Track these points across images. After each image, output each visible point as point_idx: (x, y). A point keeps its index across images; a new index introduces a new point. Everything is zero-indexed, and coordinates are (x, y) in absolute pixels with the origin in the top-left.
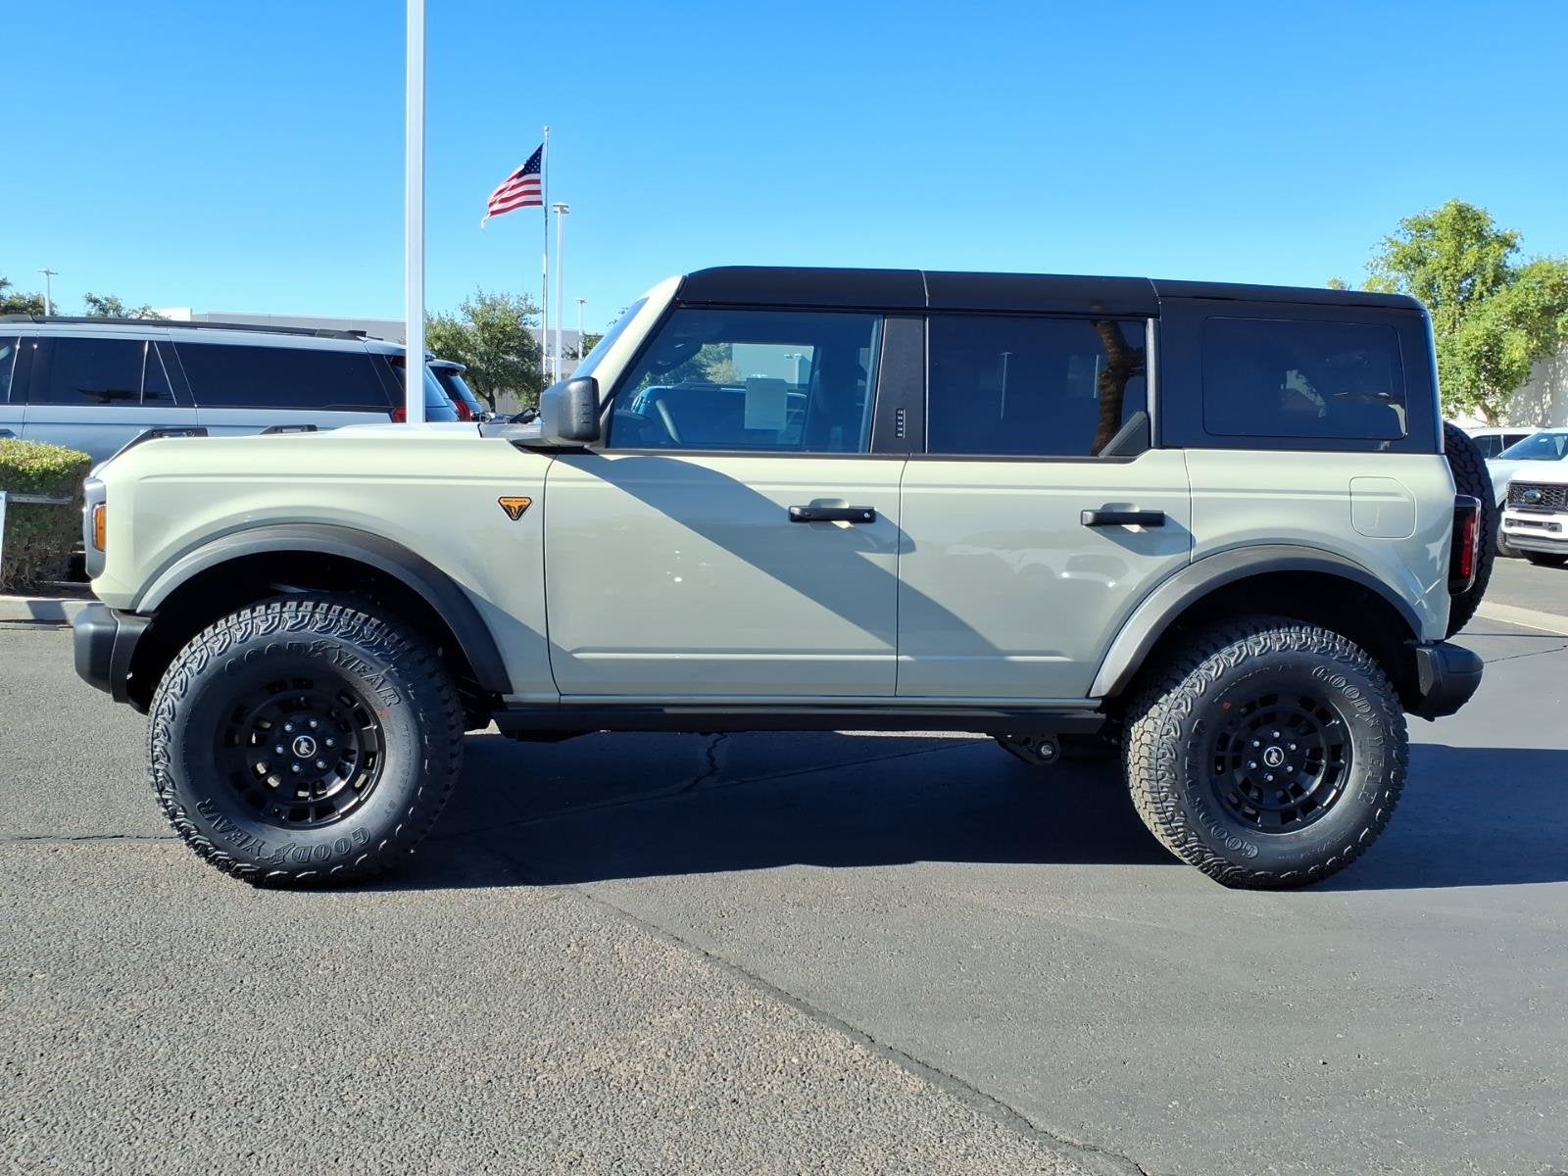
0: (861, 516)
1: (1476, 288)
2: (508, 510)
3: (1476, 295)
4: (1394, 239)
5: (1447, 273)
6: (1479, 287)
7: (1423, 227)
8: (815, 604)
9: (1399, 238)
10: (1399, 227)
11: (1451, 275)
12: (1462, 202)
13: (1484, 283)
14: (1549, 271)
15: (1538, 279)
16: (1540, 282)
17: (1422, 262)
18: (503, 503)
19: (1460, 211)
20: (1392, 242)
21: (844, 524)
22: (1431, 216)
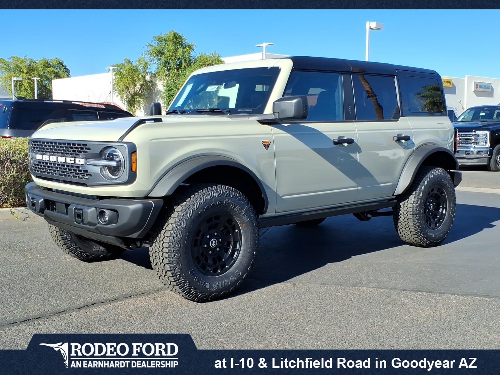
0: (350, 141)
1: (183, 64)
2: (264, 145)
3: (183, 67)
4: (151, 44)
5: (173, 58)
6: (184, 64)
7: (161, 40)
8: (342, 174)
9: (153, 44)
10: (153, 39)
11: (174, 59)
12: (175, 32)
13: (186, 62)
14: (206, 59)
15: (203, 62)
16: (204, 63)
17: (163, 54)
18: (263, 143)
19: (175, 35)
20: (151, 45)
21: (346, 145)
22: (164, 36)
